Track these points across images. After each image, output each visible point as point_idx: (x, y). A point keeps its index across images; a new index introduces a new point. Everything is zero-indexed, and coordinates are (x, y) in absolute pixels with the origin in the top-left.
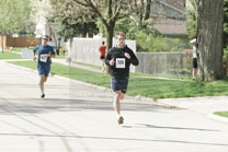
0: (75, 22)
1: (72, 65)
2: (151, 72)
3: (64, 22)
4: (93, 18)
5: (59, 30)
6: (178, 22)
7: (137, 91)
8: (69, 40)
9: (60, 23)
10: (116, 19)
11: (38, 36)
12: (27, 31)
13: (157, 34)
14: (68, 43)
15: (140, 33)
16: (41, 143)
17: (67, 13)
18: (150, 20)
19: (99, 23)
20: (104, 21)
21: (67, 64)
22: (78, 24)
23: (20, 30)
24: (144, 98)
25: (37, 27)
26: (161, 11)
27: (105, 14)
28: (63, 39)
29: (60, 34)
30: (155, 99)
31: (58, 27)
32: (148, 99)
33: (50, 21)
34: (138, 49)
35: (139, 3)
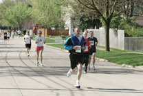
0: (87, 20)
3: (81, 19)
4: (98, 16)
7: (122, 61)
9: (79, 20)
10: (111, 17)
13: (137, 26)
15: (127, 26)
24: (127, 66)
30: (134, 66)
32: (130, 66)
33: (73, 19)
34: (126, 35)
35: (126, 7)
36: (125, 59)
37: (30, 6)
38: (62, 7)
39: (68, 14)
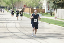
0: (58, 3)
1: (57, 20)
3: (54, 3)
5: (52, 6)
8: (56, 10)
9: (52, 3)
11: (43, 8)
12: (39, 6)
14: (55, 11)
21: (55, 19)
22: (59, 3)
23: (36, 6)
25: (43, 5)
28: (53, 9)
29: (52, 7)
31: (51, 4)
33: (48, 2)
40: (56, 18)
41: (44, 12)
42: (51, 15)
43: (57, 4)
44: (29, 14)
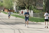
2: (36, 17)
3: (19, 7)
4: (25, 6)
6: (41, 7)
9: (18, 7)
10: (29, 6)
13: (37, 9)
14: (20, 11)
15: (34, 9)
16: (14, 31)
17: (20, 5)
18: (36, 7)
19: (26, 7)
20: (27, 7)
24: (34, 22)
25: (14, 8)
26: (38, 5)
27: (27, 5)
29: (18, 9)
30: (37, 22)
33: (16, 7)
34: (34, 12)
35: (34, 3)
36: (34, 20)
37: (2, 2)
38: (13, 2)
39: (15, 5)
40: (20, 14)
41: (14, 11)
42: (18, 13)
43: (21, 8)
44: (6, 12)
